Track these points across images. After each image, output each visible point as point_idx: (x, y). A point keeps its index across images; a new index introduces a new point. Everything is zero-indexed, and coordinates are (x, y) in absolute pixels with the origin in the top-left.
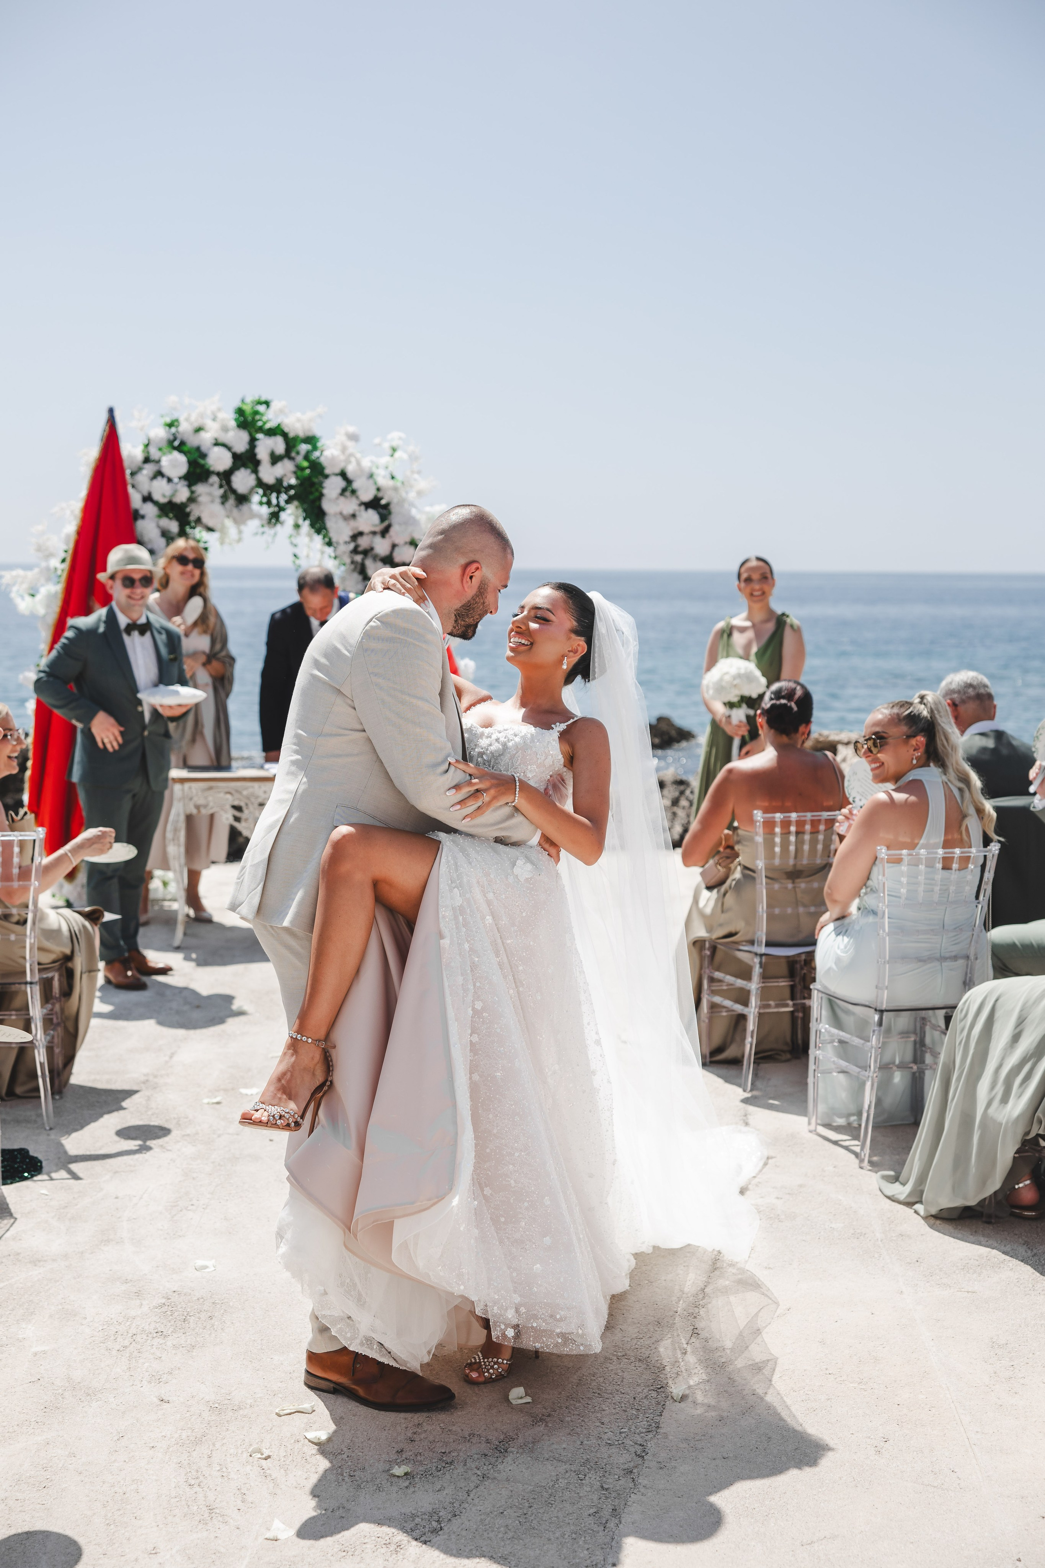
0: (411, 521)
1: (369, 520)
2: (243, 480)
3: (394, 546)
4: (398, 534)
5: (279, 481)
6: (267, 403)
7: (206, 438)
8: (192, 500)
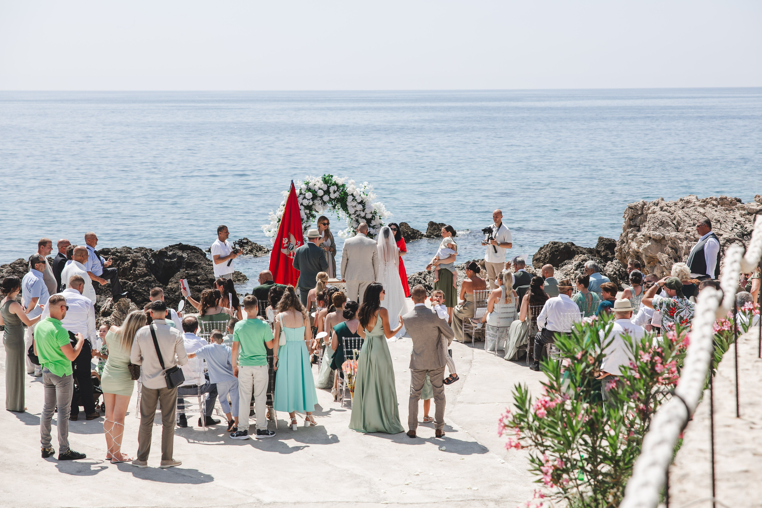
0: (370, 207)
1: (360, 207)
2: (326, 198)
3: (366, 214)
4: (367, 211)
5: (336, 198)
6: (332, 176)
7: (316, 187)
8: (313, 204)
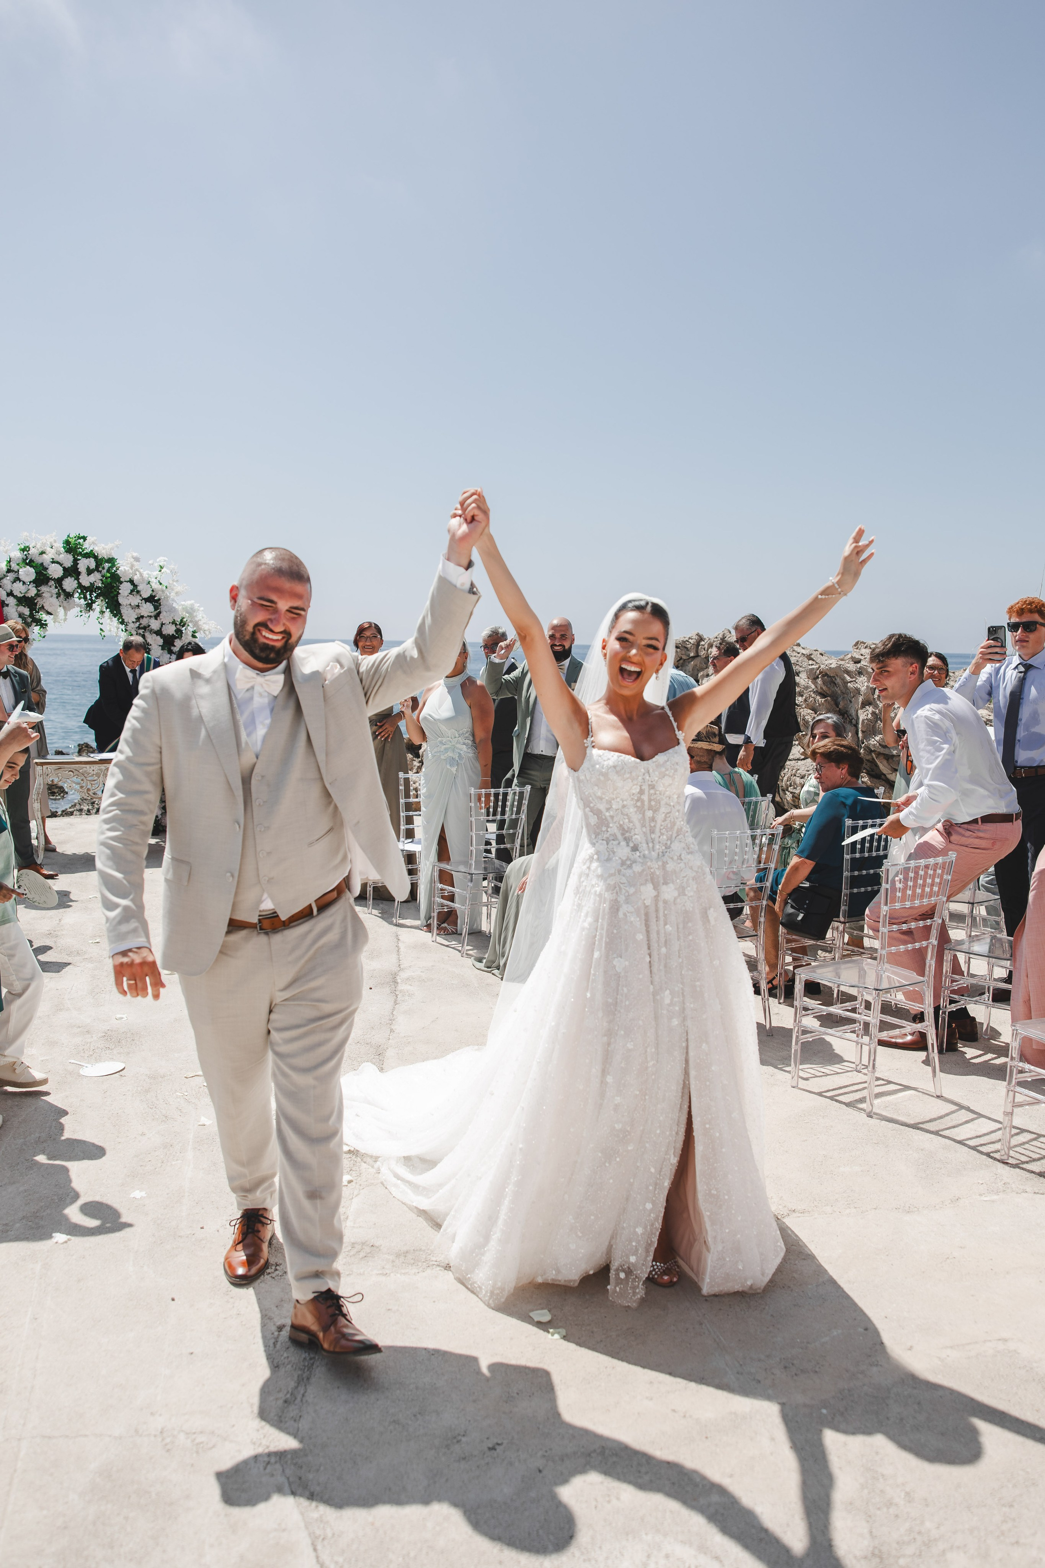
0: (172, 610)
1: (147, 609)
2: (69, 584)
3: (162, 624)
4: (165, 617)
5: (92, 584)
6: (85, 538)
7: (46, 559)
8: (38, 595)
